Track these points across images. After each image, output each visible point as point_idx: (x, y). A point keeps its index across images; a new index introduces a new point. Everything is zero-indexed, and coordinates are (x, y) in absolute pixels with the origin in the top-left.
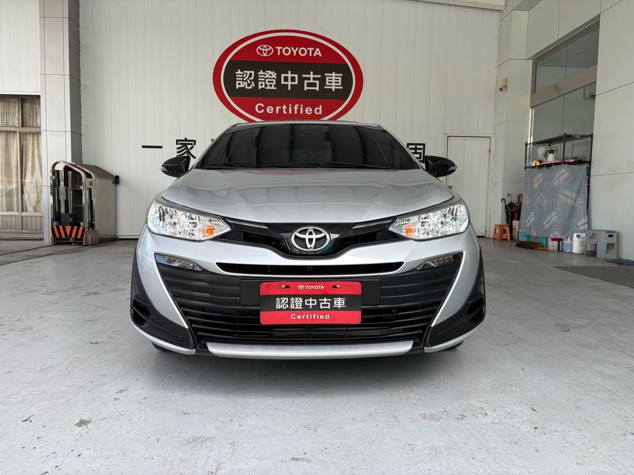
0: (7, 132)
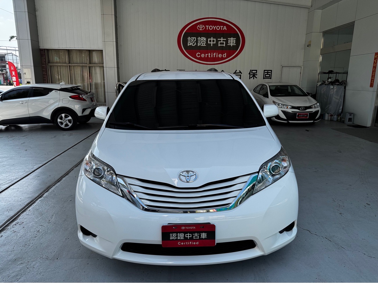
0: (82, 66)
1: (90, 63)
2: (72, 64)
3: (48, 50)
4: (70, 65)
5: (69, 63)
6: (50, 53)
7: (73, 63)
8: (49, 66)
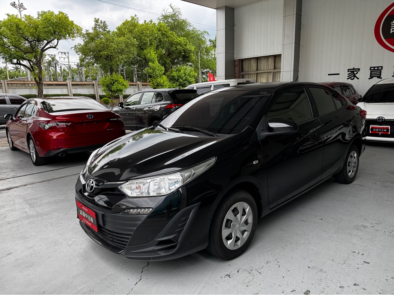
0: (268, 72)
1: (274, 69)
2: (259, 71)
3: (242, 61)
4: (258, 72)
5: (257, 70)
6: (244, 63)
7: (261, 70)
8: (241, 75)
